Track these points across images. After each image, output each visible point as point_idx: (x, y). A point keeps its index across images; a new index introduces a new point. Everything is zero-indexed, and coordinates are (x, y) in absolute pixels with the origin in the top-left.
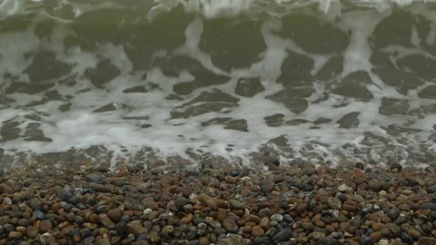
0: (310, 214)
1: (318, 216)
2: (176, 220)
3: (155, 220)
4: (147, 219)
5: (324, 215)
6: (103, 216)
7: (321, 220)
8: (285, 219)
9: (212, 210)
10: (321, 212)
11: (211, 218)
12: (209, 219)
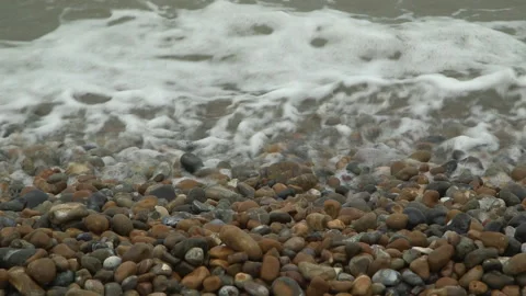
0: (460, 267)
1: (475, 272)
2: (173, 282)
3: (127, 281)
4: (112, 280)
5: (487, 270)
6: (17, 272)
7: (481, 280)
8: (402, 280)
9: (250, 259)
10: (481, 263)
11: (247, 276)
12: (243, 278)
